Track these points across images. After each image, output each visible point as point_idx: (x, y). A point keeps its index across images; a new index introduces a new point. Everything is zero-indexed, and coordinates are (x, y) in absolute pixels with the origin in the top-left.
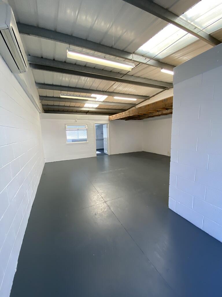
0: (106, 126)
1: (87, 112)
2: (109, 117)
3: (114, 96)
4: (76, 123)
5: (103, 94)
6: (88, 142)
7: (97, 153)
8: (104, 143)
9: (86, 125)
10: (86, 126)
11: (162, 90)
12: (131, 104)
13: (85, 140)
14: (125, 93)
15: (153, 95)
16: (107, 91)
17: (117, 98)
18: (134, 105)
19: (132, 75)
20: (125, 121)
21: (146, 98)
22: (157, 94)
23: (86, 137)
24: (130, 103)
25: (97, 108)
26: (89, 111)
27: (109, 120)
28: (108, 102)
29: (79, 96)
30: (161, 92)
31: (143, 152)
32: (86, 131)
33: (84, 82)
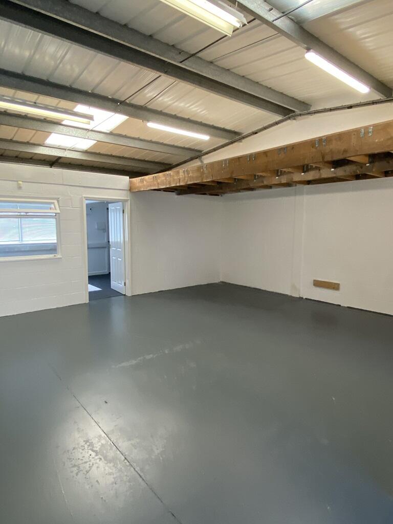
0: (119, 206)
1: (54, 162)
2: (130, 182)
3: (148, 121)
4: (20, 193)
5: (116, 110)
6: (59, 256)
7: (89, 291)
8: (113, 258)
9: (55, 202)
10: (53, 203)
11: (278, 118)
12: (189, 149)
13: (51, 249)
14: (179, 115)
15: (254, 129)
16: (127, 101)
17: (156, 127)
18: (196, 153)
19: (211, 62)
20: (176, 196)
21: (234, 136)
22: (265, 128)
23: (55, 238)
24: (187, 146)
25: (86, 152)
26: (60, 158)
27: (130, 190)
28: (125, 137)
29: (35, 105)
30: (277, 123)
31: (224, 284)
32: (53, 221)
33: (52, 63)
